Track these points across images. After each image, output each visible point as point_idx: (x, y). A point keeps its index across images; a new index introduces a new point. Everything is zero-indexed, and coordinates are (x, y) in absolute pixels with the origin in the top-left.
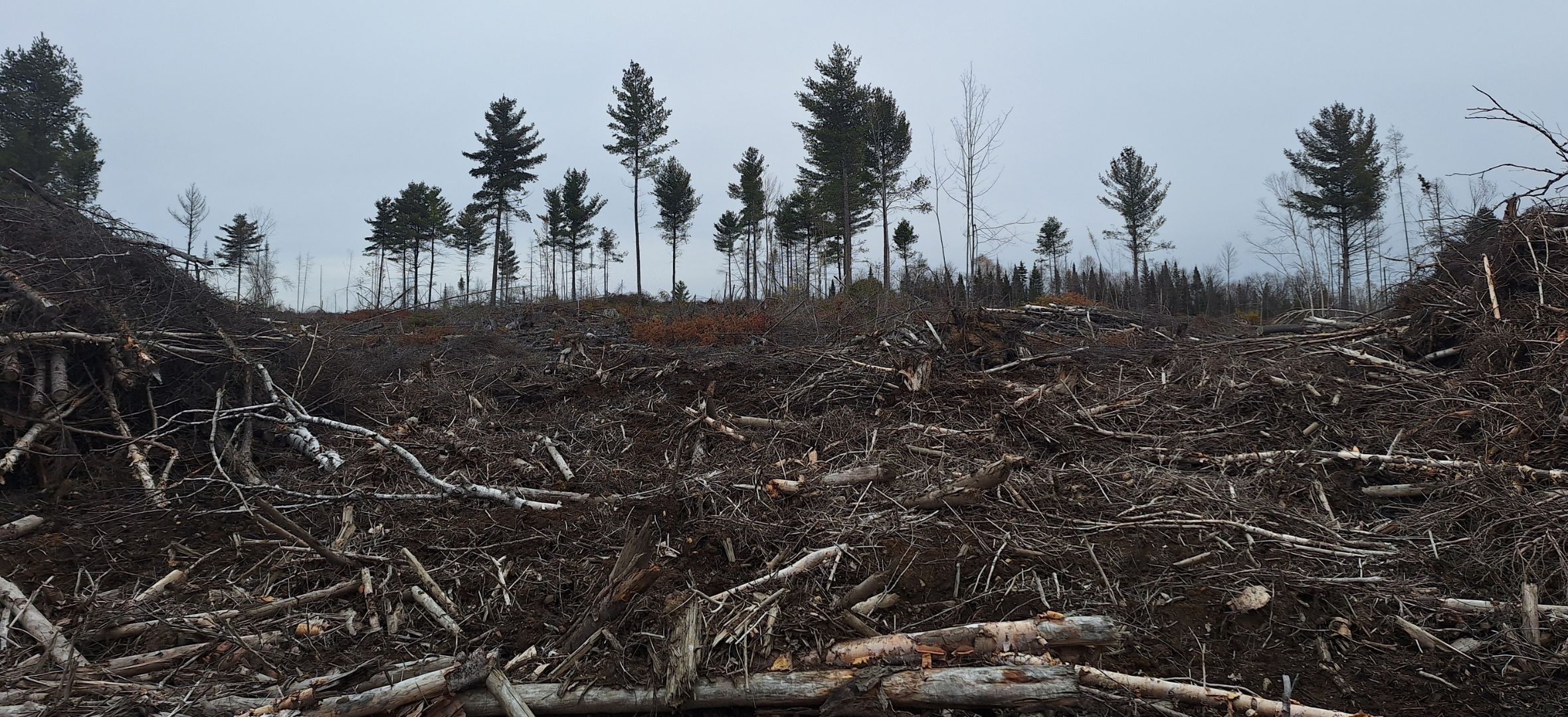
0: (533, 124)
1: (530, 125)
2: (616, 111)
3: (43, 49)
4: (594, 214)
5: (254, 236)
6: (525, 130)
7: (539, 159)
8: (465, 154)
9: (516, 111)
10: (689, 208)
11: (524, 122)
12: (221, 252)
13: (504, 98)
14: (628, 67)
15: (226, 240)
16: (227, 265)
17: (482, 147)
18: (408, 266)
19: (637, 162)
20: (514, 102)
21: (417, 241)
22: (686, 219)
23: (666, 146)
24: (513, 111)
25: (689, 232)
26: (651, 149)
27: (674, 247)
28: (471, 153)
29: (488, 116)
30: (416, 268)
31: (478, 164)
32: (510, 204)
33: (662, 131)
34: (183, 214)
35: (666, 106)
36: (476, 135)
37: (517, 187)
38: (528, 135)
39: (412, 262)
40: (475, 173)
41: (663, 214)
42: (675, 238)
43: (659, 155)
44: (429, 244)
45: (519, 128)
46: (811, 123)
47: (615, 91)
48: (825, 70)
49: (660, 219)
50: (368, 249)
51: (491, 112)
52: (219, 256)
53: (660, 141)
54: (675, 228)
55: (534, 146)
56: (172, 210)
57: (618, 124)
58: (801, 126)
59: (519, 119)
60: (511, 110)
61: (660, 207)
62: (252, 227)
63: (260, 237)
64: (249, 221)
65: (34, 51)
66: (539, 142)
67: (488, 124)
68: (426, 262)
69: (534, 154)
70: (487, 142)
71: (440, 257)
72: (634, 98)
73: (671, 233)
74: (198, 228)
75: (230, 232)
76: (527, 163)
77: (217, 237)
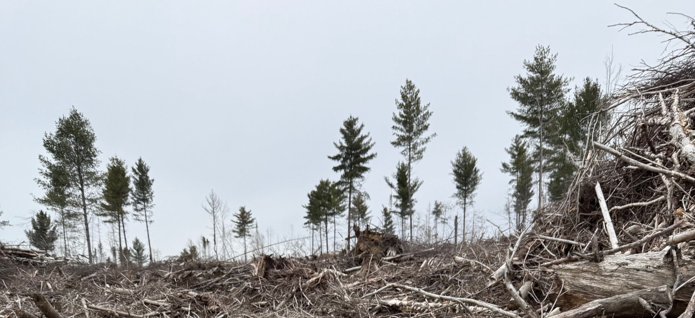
0: (369, 133)
1: (367, 134)
2: (398, 116)
3: (75, 116)
4: (415, 191)
5: (250, 219)
6: (362, 138)
7: (371, 157)
8: (329, 157)
9: (357, 126)
10: (475, 182)
11: (363, 133)
12: (235, 229)
13: (351, 117)
14: (404, 85)
15: (237, 222)
16: (238, 237)
17: (338, 152)
18: (322, 233)
19: (410, 151)
20: (357, 119)
21: (326, 217)
22: (473, 190)
23: (429, 138)
24: (356, 125)
25: (474, 199)
26: (419, 141)
27: (465, 211)
28: (332, 156)
29: (342, 131)
30: (327, 234)
31: (338, 163)
32: (355, 188)
33: (426, 128)
34: (210, 208)
35: (430, 109)
36: (335, 144)
37: (358, 176)
38: (365, 141)
39: (325, 230)
40: (336, 169)
41: (458, 187)
42: (465, 204)
43: (425, 145)
44: (332, 219)
45: (359, 136)
46: (520, 111)
47: (397, 102)
48: (531, 68)
49: (456, 191)
50: (306, 224)
51: (344, 128)
52: (234, 231)
53: (425, 135)
54: (465, 197)
55: (369, 148)
56: (204, 206)
57: (398, 125)
58: (512, 113)
59: (359, 131)
60: (355, 125)
61: (456, 183)
62: (248, 214)
63: (253, 220)
64: (247, 210)
65: (71, 117)
66: (372, 145)
67: (342, 136)
68: (331, 230)
69: (369, 153)
70: (341, 148)
71: (339, 226)
72: (408, 106)
73: (462, 201)
74: (217, 216)
75: (238, 217)
76: (364, 160)
77: (232, 221)
